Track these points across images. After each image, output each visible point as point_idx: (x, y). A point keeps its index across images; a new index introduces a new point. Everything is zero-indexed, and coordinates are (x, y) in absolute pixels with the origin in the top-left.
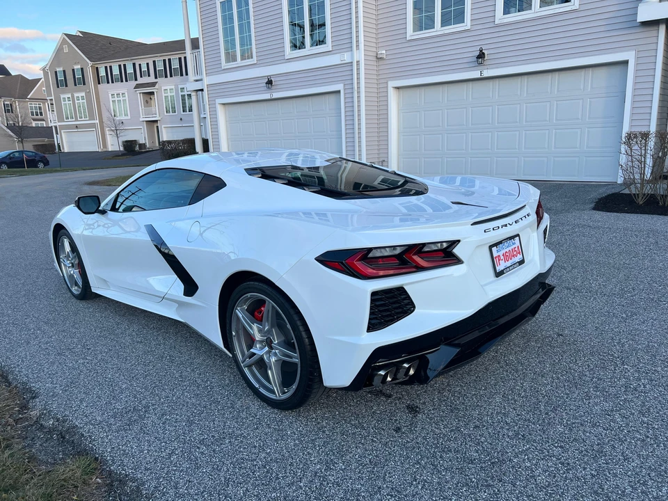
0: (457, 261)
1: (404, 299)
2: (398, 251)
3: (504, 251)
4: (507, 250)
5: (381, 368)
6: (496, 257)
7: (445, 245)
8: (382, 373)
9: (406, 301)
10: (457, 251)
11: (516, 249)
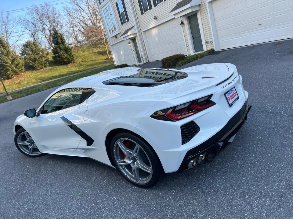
0: (214, 104)
1: (195, 126)
2: (187, 105)
5: (191, 159)
6: (228, 98)
7: (206, 98)
8: (192, 161)
9: (196, 127)
10: (212, 99)
11: (235, 93)
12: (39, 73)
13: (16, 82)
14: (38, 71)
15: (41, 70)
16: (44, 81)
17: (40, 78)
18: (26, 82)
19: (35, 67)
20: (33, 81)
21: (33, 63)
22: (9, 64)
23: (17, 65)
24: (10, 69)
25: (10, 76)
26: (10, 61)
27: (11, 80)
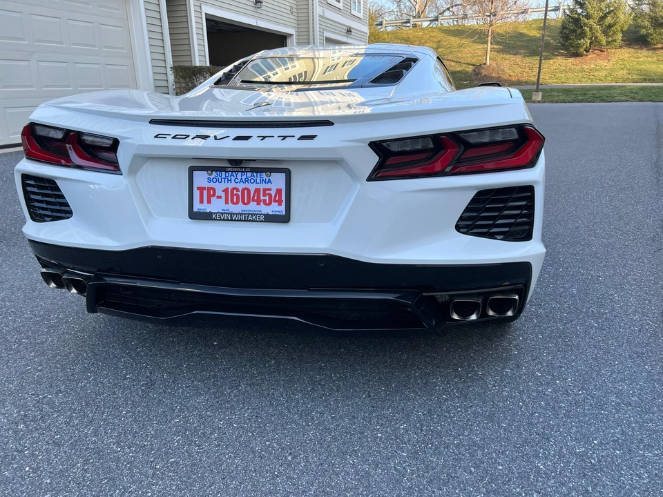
3: (231, 186)
4: (241, 186)
6: (201, 189)
11: (273, 193)
12: (650, 59)
13: (586, 67)
14: (651, 52)
15: (659, 52)
16: (645, 80)
17: (640, 72)
18: (604, 73)
19: (650, 40)
20: (620, 73)
21: (651, 31)
22: (591, 22)
23: (610, 26)
24: (589, 33)
25: (582, 50)
26: (596, 14)
27: (579, 59)
